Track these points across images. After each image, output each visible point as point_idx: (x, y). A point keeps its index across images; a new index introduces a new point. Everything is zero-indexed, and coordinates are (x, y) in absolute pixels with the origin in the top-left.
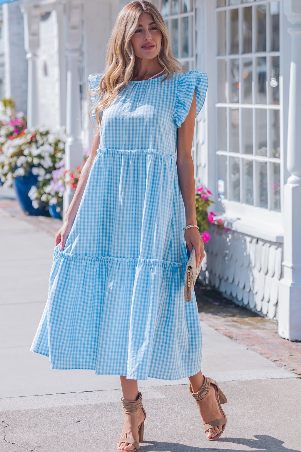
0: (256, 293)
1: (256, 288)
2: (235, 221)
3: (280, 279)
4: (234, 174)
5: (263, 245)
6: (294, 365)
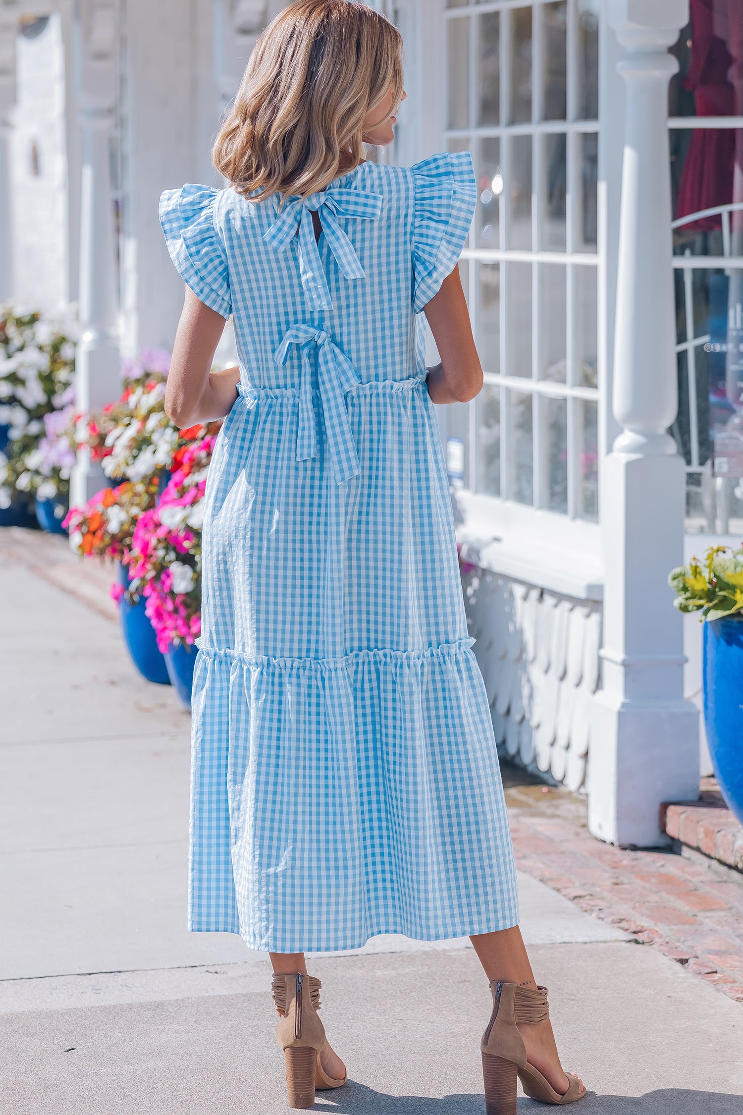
0: (538, 726)
1: (539, 713)
2: (487, 544)
3: (594, 692)
4: (488, 426)
5: (556, 606)
6: (624, 909)
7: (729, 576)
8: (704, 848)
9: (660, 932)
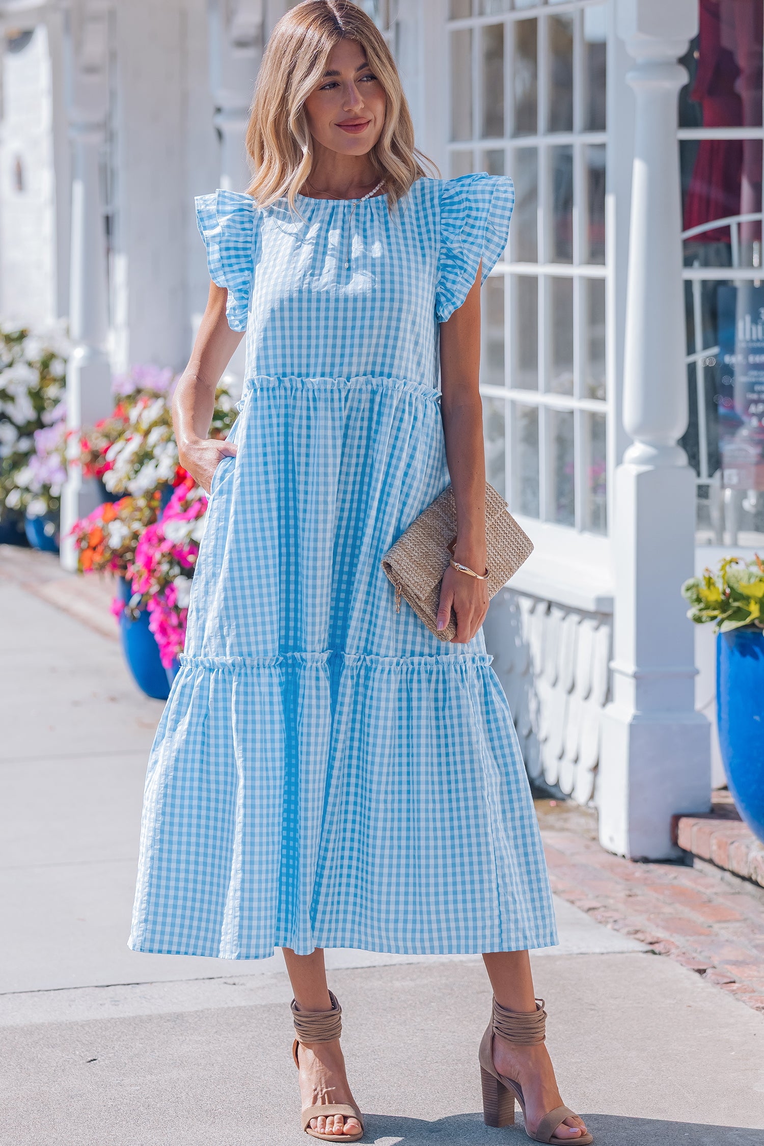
0: (546, 740)
1: (546, 727)
3: (604, 705)
4: (492, 439)
5: (564, 619)
6: (639, 921)
7: (743, 587)
8: (717, 860)
9: (677, 943)
